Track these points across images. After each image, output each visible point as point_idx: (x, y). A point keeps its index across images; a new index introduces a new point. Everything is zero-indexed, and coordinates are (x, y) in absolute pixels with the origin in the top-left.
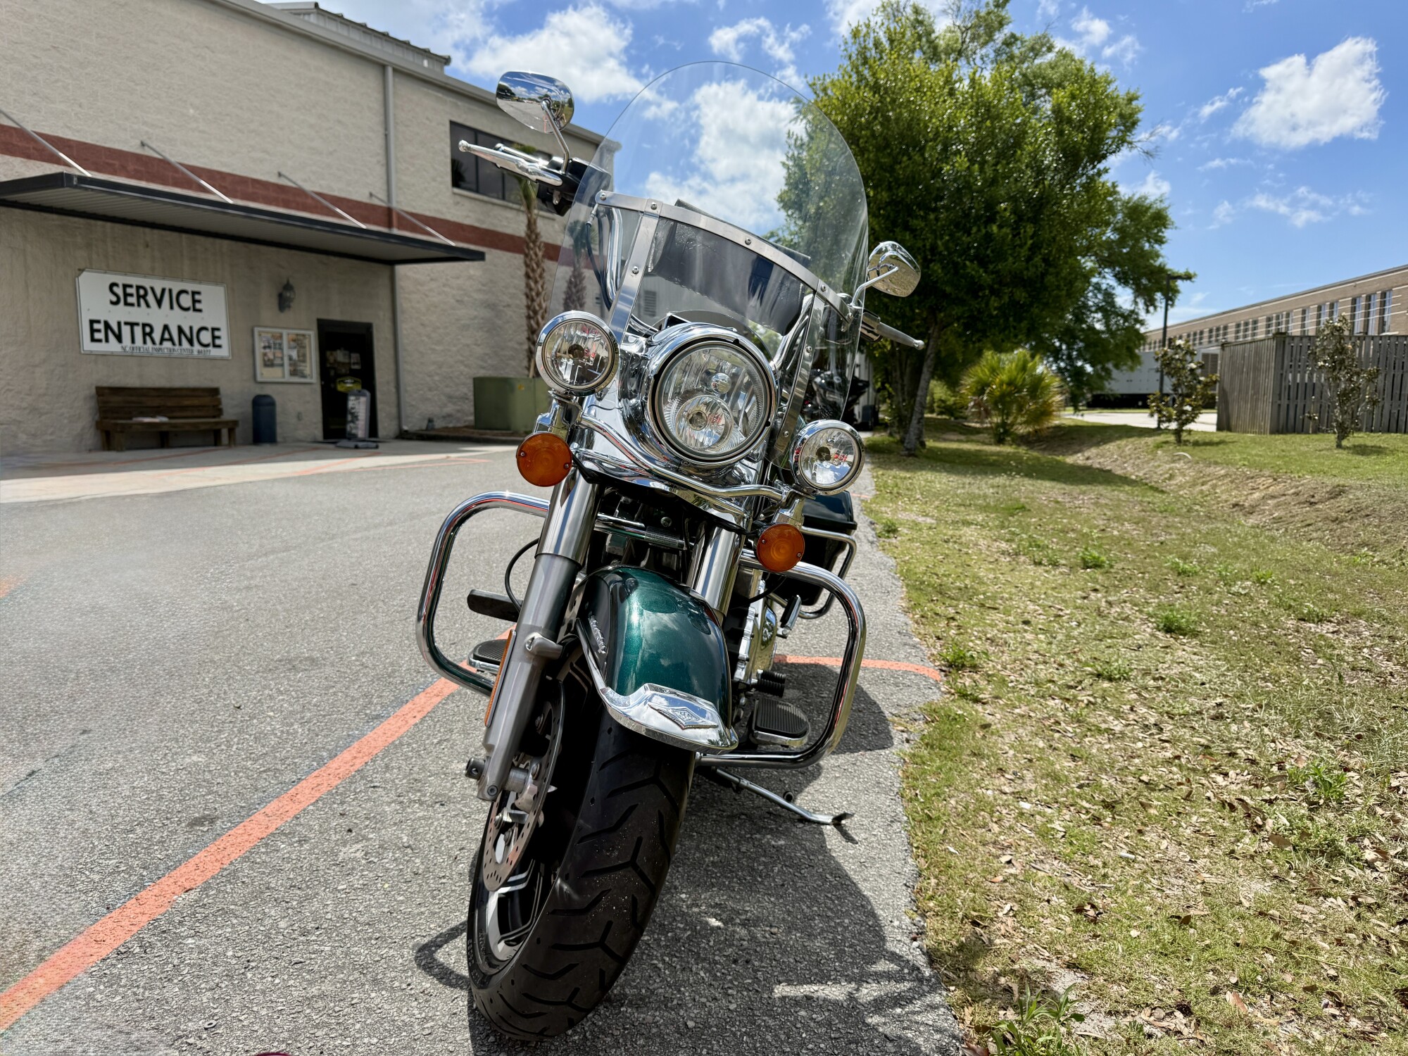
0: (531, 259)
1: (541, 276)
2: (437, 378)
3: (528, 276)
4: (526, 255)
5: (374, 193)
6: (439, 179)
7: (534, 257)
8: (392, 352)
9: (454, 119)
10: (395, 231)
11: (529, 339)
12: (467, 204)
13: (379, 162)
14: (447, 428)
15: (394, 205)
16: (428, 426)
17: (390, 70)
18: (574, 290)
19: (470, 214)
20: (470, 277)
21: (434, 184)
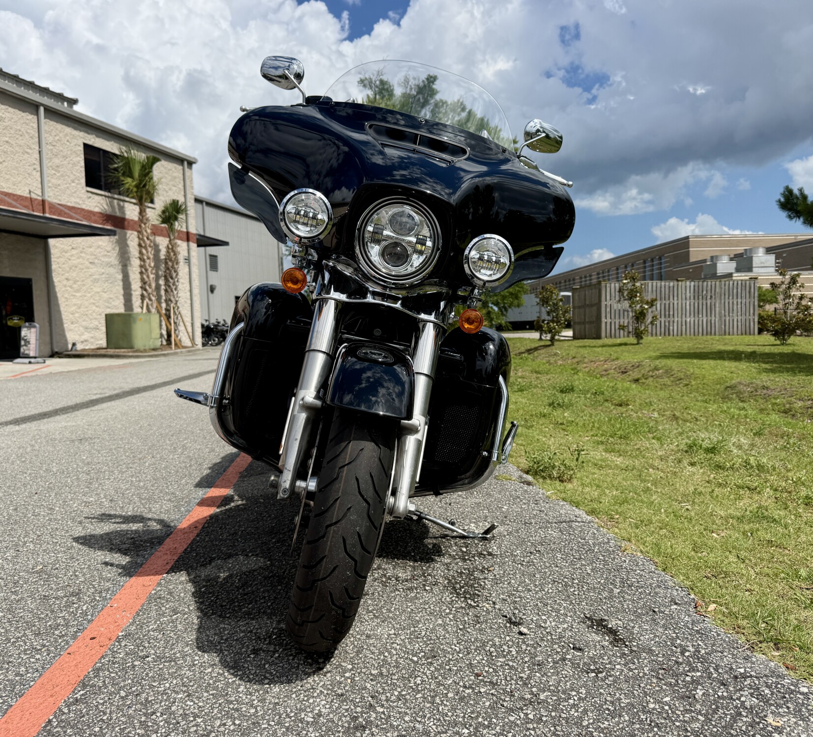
0: (143, 235)
2: (77, 315)
3: (140, 245)
4: (139, 232)
5: (32, 190)
6: (77, 181)
7: (145, 233)
8: (46, 298)
9: (86, 142)
10: (47, 215)
11: (141, 287)
12: (96, 197)
13: (35, 169)
14: (86, 349)
15: (46, 198)
16: (72, 347)
17: (42, 109)
18: (172, 254)
19: (99, 205)
20: (99, 247)
21: (73, 184)
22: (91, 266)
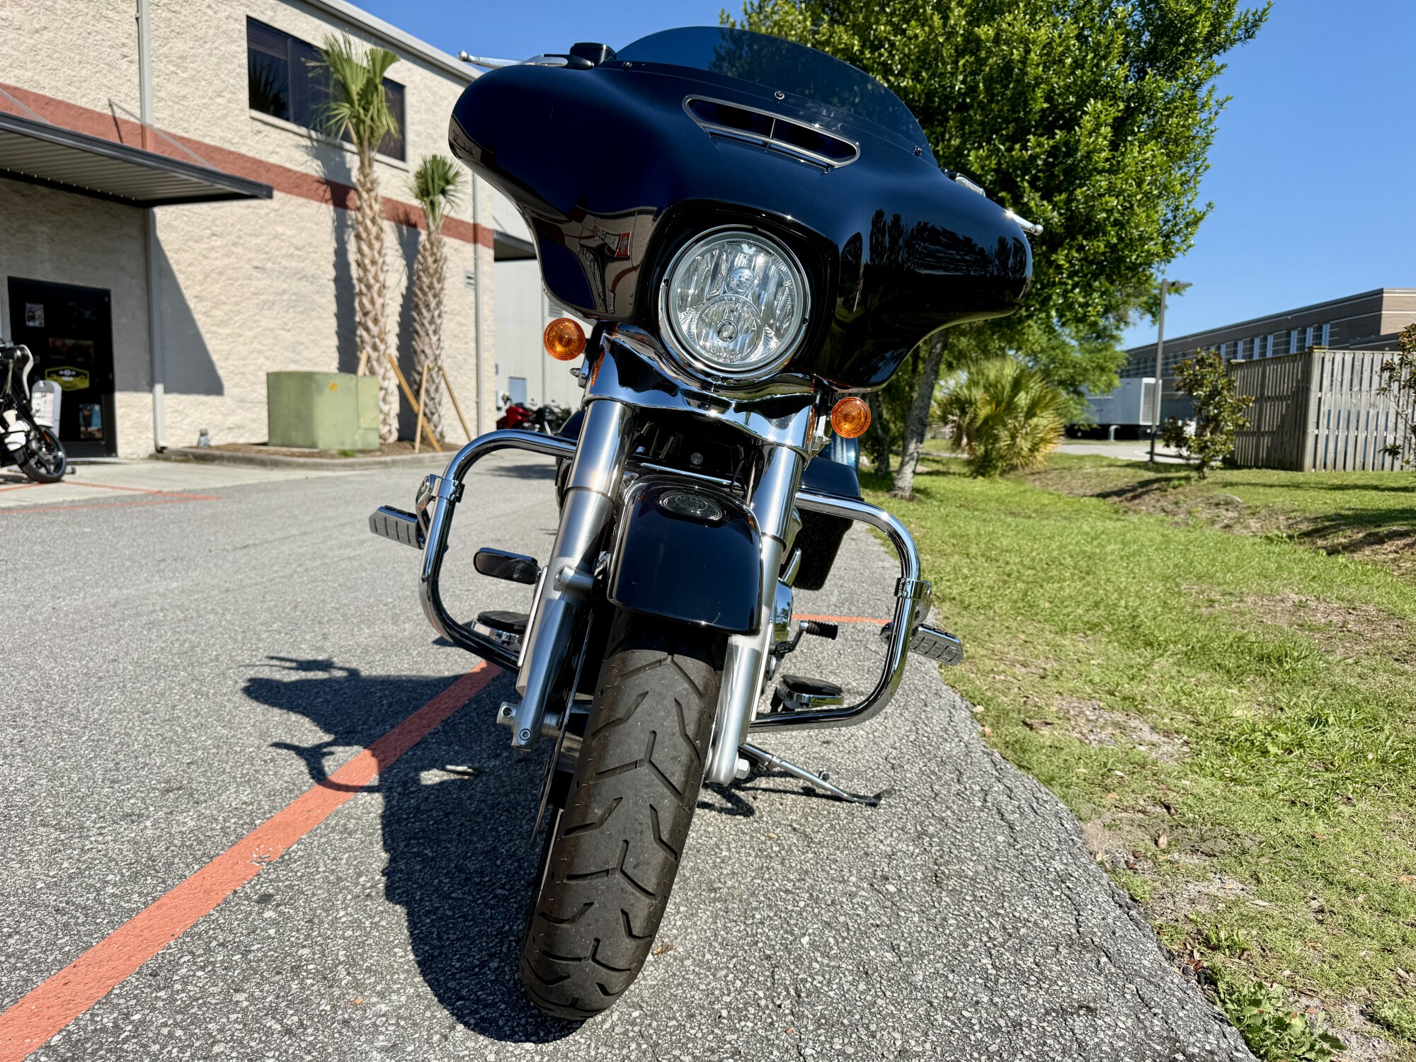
0: (364, 216)
1: (378, 238)
3: (359, 237)
8: (144, 335)
9: (253, 14)
10: (151, 151)
14: (235, 444)
15: (151, 122)
16: (199, 442)
19: (278, 150)
22: (255, 273)
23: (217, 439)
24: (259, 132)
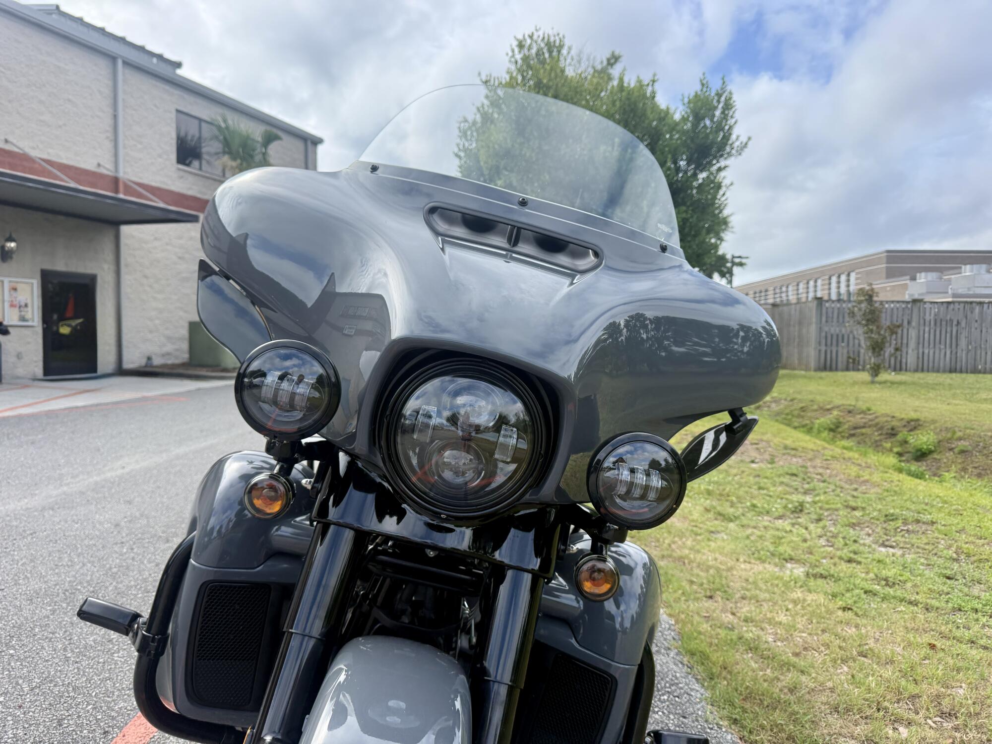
2: (157, 322)
5: (102, 163)
6: (165, 156)
9: (181, 108)
10: (121, 196)
12: (191, 178)
13: (107, 138)
15: (121, 175)
16: (147, 364)
17: (120, 62)
19: (193, 188)
21: (160, 160)
23: (157, 361)
24: (181, 177)
